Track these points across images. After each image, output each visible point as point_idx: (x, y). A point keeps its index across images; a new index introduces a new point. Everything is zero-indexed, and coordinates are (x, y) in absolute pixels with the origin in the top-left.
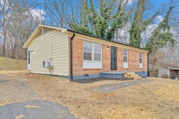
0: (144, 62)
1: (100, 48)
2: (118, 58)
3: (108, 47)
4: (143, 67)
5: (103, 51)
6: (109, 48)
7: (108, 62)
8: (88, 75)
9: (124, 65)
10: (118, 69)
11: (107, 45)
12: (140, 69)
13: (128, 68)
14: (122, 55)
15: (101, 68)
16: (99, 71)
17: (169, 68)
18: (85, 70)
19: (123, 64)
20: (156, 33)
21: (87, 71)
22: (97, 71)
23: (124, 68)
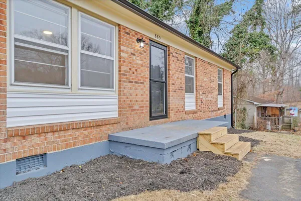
0: (225, 93)
1: (111, 39)
2: (170, 81)
3: (139, 40)
4: (224, 105)
5: (120, 51)
6: (142, 44)
7: (142, 94)
8: (44, 155)
9: (186, 100)
10: (172, 114)
11: (137, 33)
12: (219, 109)
13: (194, 108)
14: (181, 71)
15: (115, 115)
16: (103, 128)
17: (255, 103)
18: (24, 134)
19: (183, 99)
20: (238, 33)
21: (35, 139)
22: (95, 131)
23: (187, 109)
